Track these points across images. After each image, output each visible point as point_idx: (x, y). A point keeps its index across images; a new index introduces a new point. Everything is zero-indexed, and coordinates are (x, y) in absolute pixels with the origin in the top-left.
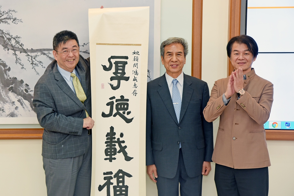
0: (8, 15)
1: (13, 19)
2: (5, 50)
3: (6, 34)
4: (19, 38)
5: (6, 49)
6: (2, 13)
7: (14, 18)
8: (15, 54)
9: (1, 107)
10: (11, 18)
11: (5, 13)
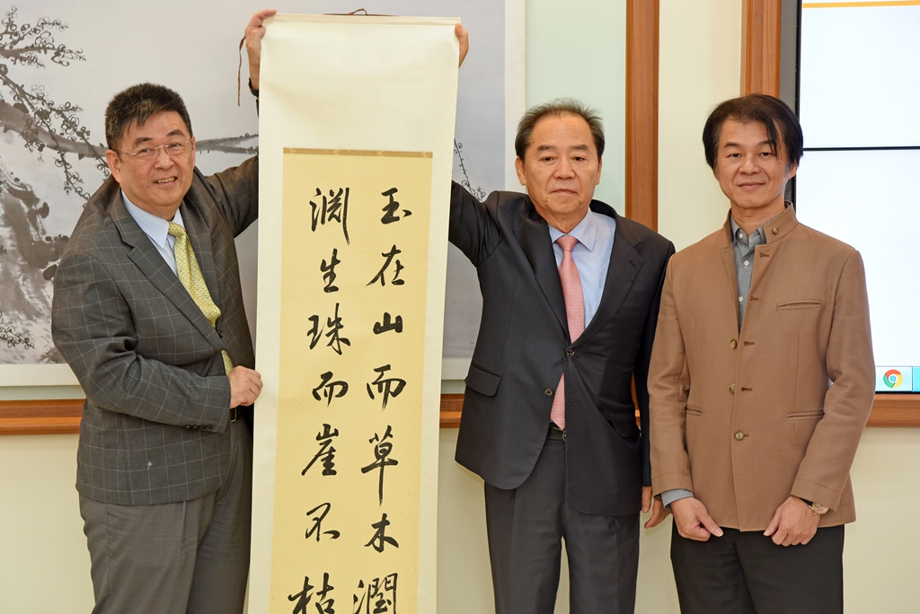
0: (36, 36)
1: (53, 48)
2: (31, 150)
3: (34, 98)
4: (74, 109)
5: (35, 147)
6: (19, 30)
7: (56, 47)
8: (63, 160)
9: (22, 332)
10: (49, 48)
11: (29, 30)
